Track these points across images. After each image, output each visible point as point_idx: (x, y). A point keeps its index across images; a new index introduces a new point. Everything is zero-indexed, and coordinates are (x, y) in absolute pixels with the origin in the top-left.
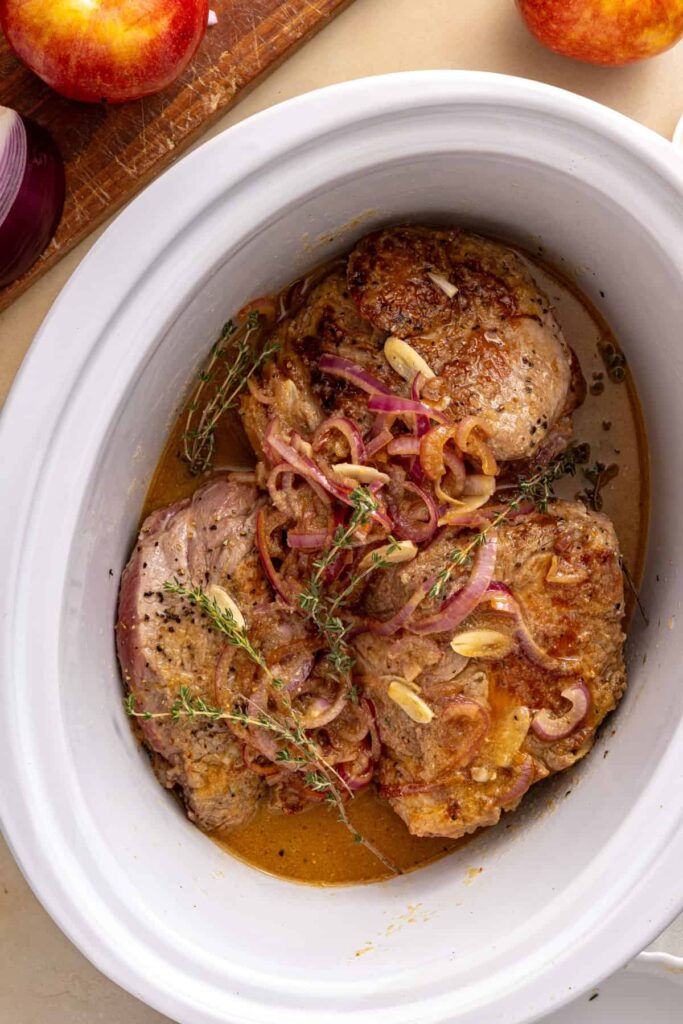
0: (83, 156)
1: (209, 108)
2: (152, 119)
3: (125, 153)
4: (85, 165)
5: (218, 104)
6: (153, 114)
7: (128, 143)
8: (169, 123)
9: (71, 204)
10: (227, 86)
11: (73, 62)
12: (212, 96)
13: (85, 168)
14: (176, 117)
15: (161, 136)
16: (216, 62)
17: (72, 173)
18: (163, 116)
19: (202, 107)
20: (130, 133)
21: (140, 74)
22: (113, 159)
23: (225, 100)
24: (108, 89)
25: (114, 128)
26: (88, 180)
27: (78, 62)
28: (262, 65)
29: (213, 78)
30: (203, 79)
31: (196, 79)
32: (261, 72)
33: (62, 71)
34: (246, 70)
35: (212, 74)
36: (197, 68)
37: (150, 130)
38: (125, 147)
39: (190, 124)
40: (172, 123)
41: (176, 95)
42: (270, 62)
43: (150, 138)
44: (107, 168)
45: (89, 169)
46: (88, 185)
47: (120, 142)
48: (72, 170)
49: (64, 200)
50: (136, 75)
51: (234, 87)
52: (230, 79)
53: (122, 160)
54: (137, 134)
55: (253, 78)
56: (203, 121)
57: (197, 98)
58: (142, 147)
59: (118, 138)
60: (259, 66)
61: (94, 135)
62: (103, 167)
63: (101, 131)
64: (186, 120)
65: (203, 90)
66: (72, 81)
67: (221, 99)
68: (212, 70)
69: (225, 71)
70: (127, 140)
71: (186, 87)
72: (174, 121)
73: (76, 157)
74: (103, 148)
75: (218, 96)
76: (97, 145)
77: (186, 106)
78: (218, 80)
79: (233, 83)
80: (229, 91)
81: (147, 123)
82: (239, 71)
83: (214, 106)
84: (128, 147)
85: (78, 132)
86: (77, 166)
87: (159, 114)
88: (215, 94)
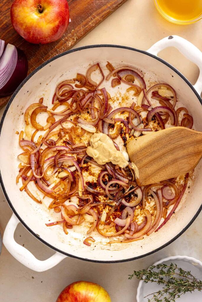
0: (33, 59)
1: (68, 45)
2: (52, 48)
3: (45, 58)
4: (34, 61)
5: (71, 44)
6: (53, 47)
7: (46, 55)
8: (57, 50)
9: (29, 72)
10: (74, 39)
11: (32, 33)
12: (69, 42)
13: (34, 62)
14: (59, 48)
15: (55, 53)
16: (70, 33)
17: (30, 63)
18: (56, 47)
19: (66, 45)
20: (46, 52)
21: (50, 36)
22: (41, 59)
23: (73, 43)
24: (41, 41)
25: (42, 51)
26: (34, 65)
27: (33, 33)
28: (83, 33)
29: (70, 37)
30: (67, 37)
31: (65, 37)
32: (83, 35)
33: (28, 36)
34: (79, 35)
35: (69, 36)
36: (65, 34)
37: (52, 51)
38: (45, 56)
39: (63, 50)
40: (58, 50)
41: (59, 42)
42: (86, 33)
43: (52, 54)
44: (40, 62)
45: (35, 62)
46: (34, 67)
47: (44, 55)
48: (30, 62)
49: (27, 71)
50: (49, 37)
51: (76, 40)
52: (75, 37)
53: (44, 60)
54: (48, 52)
55: (81, 37)
56: (67, 49)
57: (65, 43)
58: (49, 56)
59: (43, 53)
60: (82, 33)
61: (36, 52)
62: (39, 62)
63: (38, 51)
64: (62, 49)
65: (67, 40)
66: (31, 38)
67: (72, 43)
68: (69, 35)
69: (73, 35)
70: (46, 54)
71: (62, 39)
72: (58, 49)
73: (31, 59)
74: (39, 56)
75: (71, 42)
76: (37, 55)
77: (62, 45)
78: (71, 37)
79: (75, 38)
80: (74, 40)
81: (51, 50)
82: (77, 35)
83: (70, 45)
84: (46, 56)
85: (32, 52)
86: (31, 61)
87: (54, 47)
88: (70, 42)
